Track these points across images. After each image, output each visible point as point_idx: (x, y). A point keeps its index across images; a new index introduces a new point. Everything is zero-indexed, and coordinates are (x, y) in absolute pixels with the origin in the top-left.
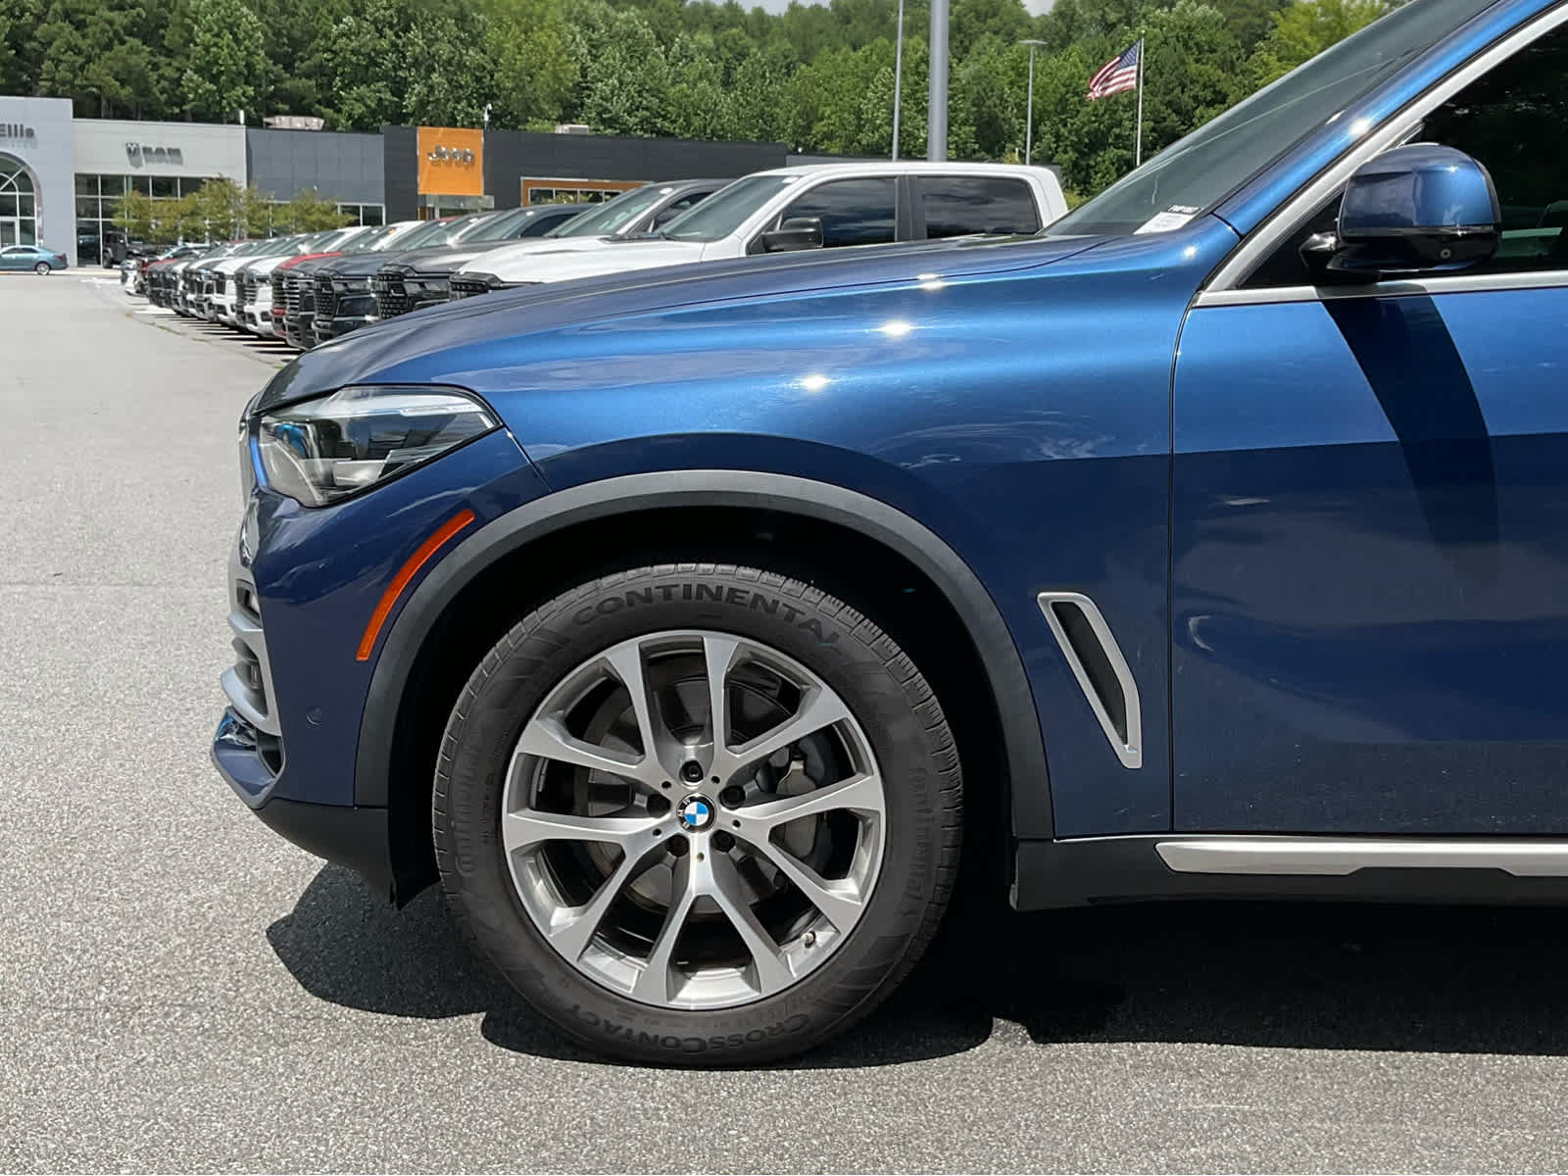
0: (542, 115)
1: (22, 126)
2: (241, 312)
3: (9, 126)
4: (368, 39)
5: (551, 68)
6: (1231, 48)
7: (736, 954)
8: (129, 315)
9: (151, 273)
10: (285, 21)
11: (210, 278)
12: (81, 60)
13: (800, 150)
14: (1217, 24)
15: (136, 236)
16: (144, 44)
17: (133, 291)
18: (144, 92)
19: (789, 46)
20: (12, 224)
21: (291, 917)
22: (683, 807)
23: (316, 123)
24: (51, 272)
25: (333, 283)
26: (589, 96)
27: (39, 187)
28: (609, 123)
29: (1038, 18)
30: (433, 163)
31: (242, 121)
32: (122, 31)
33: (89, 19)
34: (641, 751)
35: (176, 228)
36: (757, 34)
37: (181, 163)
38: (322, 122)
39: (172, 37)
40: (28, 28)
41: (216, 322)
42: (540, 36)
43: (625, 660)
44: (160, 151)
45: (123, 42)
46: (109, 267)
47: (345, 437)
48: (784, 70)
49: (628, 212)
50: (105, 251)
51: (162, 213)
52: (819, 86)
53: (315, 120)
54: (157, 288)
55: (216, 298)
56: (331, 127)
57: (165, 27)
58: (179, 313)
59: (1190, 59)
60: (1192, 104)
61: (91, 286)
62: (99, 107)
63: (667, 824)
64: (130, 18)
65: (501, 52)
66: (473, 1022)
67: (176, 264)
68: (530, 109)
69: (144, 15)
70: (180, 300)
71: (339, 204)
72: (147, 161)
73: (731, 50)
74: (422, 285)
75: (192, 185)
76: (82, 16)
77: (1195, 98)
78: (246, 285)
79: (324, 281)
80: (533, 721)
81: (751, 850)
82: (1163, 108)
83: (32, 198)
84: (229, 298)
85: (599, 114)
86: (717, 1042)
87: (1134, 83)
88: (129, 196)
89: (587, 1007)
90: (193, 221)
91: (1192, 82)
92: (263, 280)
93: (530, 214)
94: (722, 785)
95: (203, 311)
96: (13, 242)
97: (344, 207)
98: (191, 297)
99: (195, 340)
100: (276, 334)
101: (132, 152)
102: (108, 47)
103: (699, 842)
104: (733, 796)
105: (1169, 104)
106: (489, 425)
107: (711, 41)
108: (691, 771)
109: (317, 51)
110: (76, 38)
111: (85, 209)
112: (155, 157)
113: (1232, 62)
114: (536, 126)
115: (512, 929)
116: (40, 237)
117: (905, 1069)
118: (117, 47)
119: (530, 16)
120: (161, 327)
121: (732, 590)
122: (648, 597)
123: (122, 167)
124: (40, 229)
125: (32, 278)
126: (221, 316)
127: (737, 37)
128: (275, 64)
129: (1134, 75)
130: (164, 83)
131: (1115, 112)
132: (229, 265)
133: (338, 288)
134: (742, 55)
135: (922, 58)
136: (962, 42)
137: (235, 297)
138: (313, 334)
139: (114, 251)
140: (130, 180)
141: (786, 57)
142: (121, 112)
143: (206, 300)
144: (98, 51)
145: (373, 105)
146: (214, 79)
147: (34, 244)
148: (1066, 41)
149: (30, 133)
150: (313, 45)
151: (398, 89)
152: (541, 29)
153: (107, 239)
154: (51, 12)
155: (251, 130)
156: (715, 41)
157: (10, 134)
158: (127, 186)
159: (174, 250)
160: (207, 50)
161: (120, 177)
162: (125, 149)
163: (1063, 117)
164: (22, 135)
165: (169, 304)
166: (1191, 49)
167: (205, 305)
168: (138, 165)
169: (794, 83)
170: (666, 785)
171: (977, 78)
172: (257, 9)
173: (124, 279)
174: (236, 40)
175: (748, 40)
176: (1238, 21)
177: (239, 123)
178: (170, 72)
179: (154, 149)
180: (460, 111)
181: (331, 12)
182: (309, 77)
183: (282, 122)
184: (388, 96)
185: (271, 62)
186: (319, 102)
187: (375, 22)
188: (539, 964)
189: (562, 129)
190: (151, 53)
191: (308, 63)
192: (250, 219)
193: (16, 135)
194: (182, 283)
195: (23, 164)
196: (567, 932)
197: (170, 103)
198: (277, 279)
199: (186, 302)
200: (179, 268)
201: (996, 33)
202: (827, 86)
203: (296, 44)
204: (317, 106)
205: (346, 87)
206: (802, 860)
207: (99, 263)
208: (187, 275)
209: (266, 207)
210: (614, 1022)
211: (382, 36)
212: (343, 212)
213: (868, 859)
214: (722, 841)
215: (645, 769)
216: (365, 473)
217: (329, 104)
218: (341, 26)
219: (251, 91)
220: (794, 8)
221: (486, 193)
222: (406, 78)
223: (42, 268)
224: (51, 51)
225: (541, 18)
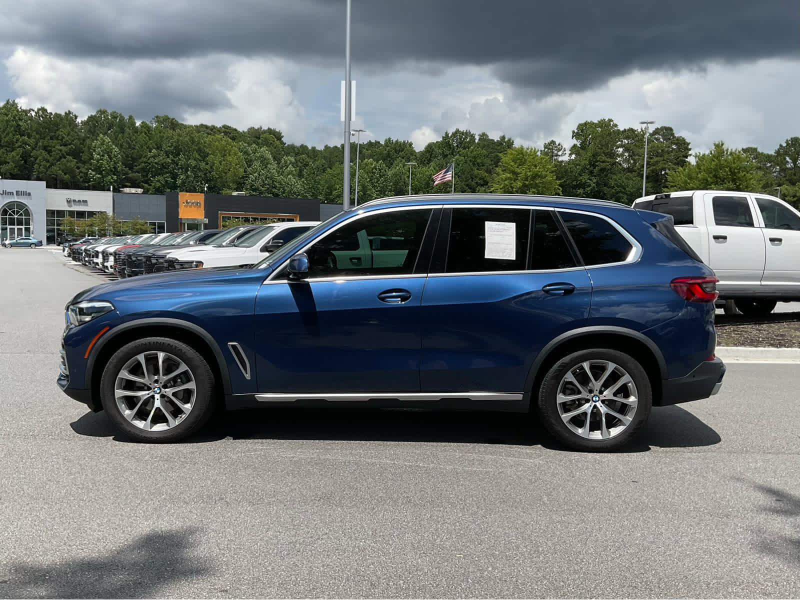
0: (229, 188)
1: (26, 192)
2: (103, 265)
3: (21, 192)
4: (162, 158)
5: (233, 171)
6: (490, 165)
7: (165, 420)
8: (65, 265)
9: (73, 249)
10: (130, 151)
11: (93, 252)
12: (48, 165)
13: (326, 202)
14: (484, 156)
15: (69, 234)
16: (74, 158)
17: (67, 255)
18: (74, 177)
19: (324, 162)
20: (22, 229)
21: (76, 422)
22: (154, 389)
23: (140, 191)
24: (37, 247)
25: (132, 257)
26: (247, 180)
27: (32, 214)
28: (254, 190)
29: (419, 152)
30: (185, 206)
31: (112, 190)
32: (65, 154)
33: (53, 149)
34: (145, 377)
35: (85, 231)
36: (312, 157)
37: (87, 205)
38: (142, 190)
39: (84, 157)
40: (29, 152)
41: (94, 268)
42: (229, 158)
43: (141, 358)
44: (79, 201)
45: (65, 158)
46: (59, 245)
47: (85, 311)
48: (322, 171)
49: (230, 235)
50: (57, 239)
51: (79, 225)
52: (335, 177)
53: (140, 190)
54: (75, 255)
55: (95, 260)
56: (146, 192)
57: (83, 152)
58: (83, 264)
59: (475, 169)
60: (475, 186)
61: (52, 252)
62: (56, 184)
63: (151, 393)
64: (68, 149)
65: (214, 164)
66: (111, 438)
67: (82, 246)
68: (225, 185)
69: (74, 147)
70: (83, 259)
71: (148, 222)
72: (74, 205)
73: (301, 163)
74: (157, 260)
75: (91, 214)
76: (49, 148)
77: (477, 183)
78: (106, 255)
79: (130, 256)
80: (122, 371)
81: (168, 397)
82: (465, 187)
83: (30, 218)
84: (99, 260)
85: (251, 187)
86: (160, 438)
87: (451, 178)
88: (67, 218)
89: (133, 430)
90: (91, 228)
91: (476, 177)
92: (111, 254)
93: (202, 233)
94: (163, 384)
95: (91, 264)
96: (22, 235)
97: (150, 223)
98: (87, 259)
99: (87, 275)
100: (115, 273)
101: (69, 202)
102: (59, 160)
103: (157, 396)
104: (165, 387)
105: (467, 185)
106: (113, 308)
107: (293, 159)
108: (156, 381)
109: (142, 163)
110: (47, 157)
111: (50, 223)
112: (78, 203)
113: (490, 170)
114: (225, 191)
115: (117, 414)
116: (33, 233)
117: (207, 444)
118: (63, 159)
119: (225, 151)
120: (76, 270)
121: (163, 343)
122: (146, 344)
123: (65, 207)
124: (33, 231)
125: (29, 250)
126: (97, 266)
127: (304, 158)
128: (125, 167)
129: (451, 175)
130: (81, 174)
131: (447, 188)
132: (100, 249)
133: (134, 259)
134: (306, 165)
135: (374, 167)
136: (390, 161)
137: (102, 260)
138: (125, 274)
139: (61, 240)
140: (68, 212)
141: (323, 166)
142: (66, 186)
143: (92, 260)
144: (55, 161)
145: (163, 183)
146: (101, 173)
147: (30, 236)
148: (430, 161)
149: (30, 194)
150: (141, 161)
151: (174, 177)
152: (230, 155)
153: (58, 234)
154: (38, 146)
155: (115, 194)
156: (295, 160)
157: (21, 195)
158: (67, 214)
159: (84, 239)
160: (98, 161)
161: (63, 211)
162: (66, 201)
163: (427, 189)
164: (26, 195)
165: (79, 261)
166: (475, 165)
167: (92, 262)
168: (70, 206)
169: (326, 176)
170: (150, 384)
171: (395, 175)
172: (119, 147)
173: (64, 250)
174: (111, 159)
175: (308, 159)
176: (492, 155)
177: (110, 191)
178: (84, 170)
179: (77, 201)
180: (198, 186)
181: (147, 148)
182: (139, 173)
183: (127, 190)
184: (170, 179)
185: (124, 167)
186: (143, 182)
187: (166, 152)
188: (123, 422)
189: (235, 194)
190: (77, 163)
191: (138, 167)
192: (114, 227)
193: (24, 195)
194: (84, 253)
195: (26, 206)
196: (128, 415)
197: (84, 182)
198: (115, 254)
199: (85, 261)
200: (83, 248)
201: (403, 158)
202: (338, 177)
203: (134, 160)
204: (141, 183)
205: (153, 176)
206: (181, 400)
207: (55, 244)
208: (86, 250)
209: (120, 223)
210: (138, 433)
211: (168, 157)
212: (150, 225)
213: (194, 399)
214: (163, 396)
215: (145, 380)
216: (88, 319)
217: (146, 182)
218: (152, 153)
219: (115, 177)
220: (326, 147)
221: (205, 218)
222: (177, 173)
223: (33, 246)
224: (38, 161)
225: (230, 151)
